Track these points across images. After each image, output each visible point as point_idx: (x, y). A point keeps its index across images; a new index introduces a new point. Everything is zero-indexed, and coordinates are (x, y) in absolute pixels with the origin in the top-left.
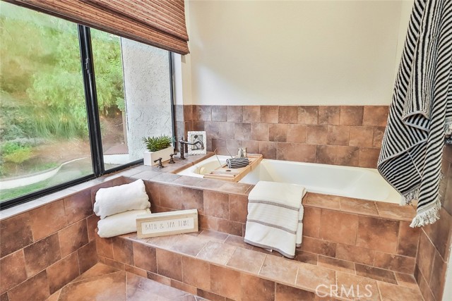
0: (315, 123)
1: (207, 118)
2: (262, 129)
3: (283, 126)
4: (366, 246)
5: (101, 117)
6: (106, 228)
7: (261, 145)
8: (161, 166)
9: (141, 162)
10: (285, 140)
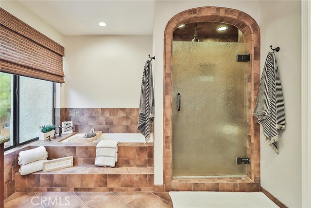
0: (125, 116)
2: (102, 119)
3: (112, 117)
4: (139, 158)
7: (102, 126)
8: (50, 140)
10: (113, 124)
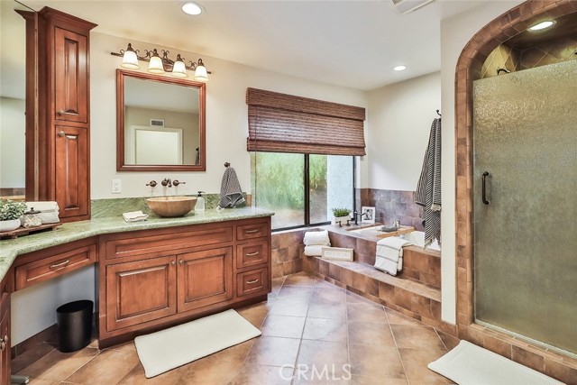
1: (378, 198)
2: (414, 208)
5: (311, 190)
6: (309, 251)
7: (413, 220)
8: (340, 226)
9: (330, 223)
